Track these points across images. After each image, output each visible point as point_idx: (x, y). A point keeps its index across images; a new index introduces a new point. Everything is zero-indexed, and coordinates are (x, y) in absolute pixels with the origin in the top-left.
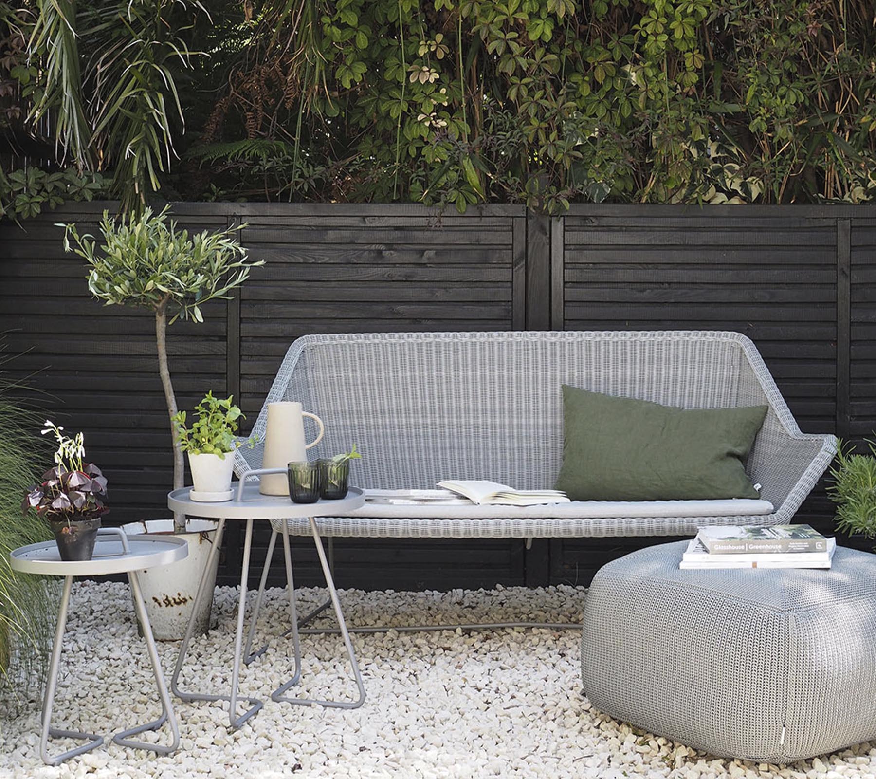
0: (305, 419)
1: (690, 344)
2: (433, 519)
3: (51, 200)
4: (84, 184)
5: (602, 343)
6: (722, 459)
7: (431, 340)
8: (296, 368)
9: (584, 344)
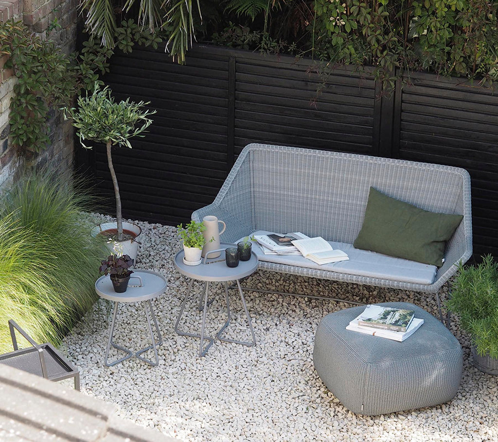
0: (219, 223)
1: (439, 172)
2: (281, 264)
3: (140, 41)
4: (154, 38)
5: (395, 166)
6: (429, 244)
7: (311, 154)
8: (244, 162)
9: (386, 166)
